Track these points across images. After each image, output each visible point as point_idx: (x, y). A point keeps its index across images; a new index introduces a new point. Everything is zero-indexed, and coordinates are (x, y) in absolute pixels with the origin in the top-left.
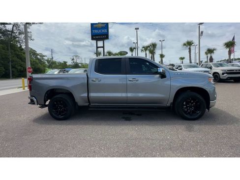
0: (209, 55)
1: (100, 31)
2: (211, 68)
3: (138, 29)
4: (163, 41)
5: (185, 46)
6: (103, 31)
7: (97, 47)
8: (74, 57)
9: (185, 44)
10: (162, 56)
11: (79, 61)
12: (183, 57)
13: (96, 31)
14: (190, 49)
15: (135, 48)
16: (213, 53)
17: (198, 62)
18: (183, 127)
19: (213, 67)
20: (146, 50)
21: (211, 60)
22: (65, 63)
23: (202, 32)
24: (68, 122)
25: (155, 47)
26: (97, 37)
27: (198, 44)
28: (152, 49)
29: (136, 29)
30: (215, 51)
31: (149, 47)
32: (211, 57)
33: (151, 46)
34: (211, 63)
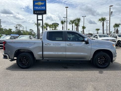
0: (116, 28)
1: (40, 8)
2: (116, 37)
3: (68, 7)
4: (85, 16)
5: (100, 21)
6: (42, 8)
7: (38, 20)
8: (18, 26)
9: (100, 20)
10: (84, 28)
11: (21, 29)
12: (98, 29)
13: (37, 8)
14: (103, 23)
15: (65, 22)
16: (119, 27)
17: (108, 33)
18: (98, 72)
19: (118, 37)
20: (73, 23)
21: (117, 32)
22: (10, 30)
23: (112, 12)
24: (30, 69)
25: (79, 21)
26: (38, 12)
27: (109, 20)
28: (77, 22)
29: (66, 7)
30: (120, 26)
31: (75, 21)
32: (117, 29)
33: (76, 20)
34: (116, 34)
